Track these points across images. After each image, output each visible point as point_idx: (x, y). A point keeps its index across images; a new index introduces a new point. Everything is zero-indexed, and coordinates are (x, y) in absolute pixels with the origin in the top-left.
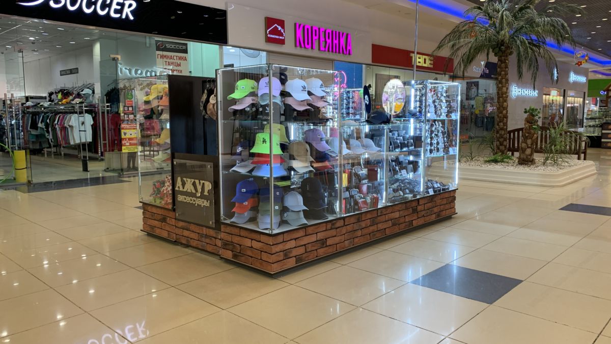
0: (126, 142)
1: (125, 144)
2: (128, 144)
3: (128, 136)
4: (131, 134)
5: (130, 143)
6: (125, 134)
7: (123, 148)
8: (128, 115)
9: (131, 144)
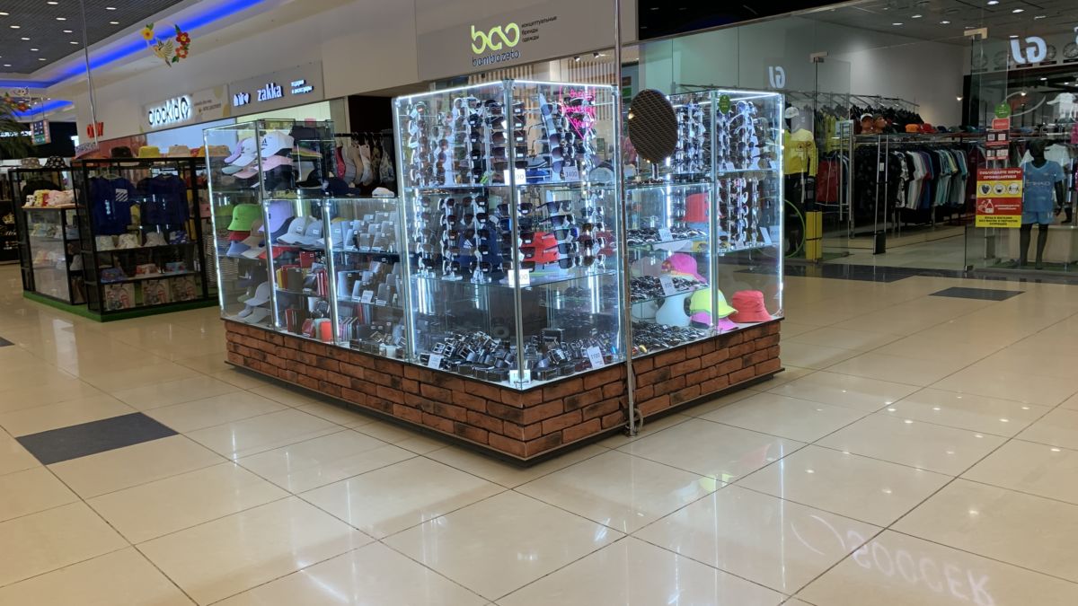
0: (986, 206)
1: (984, 209)
2: (991, 211)
3: (992, 194)
4: (999, 191)
5: (996, 209)
6: (985, 190)
7: (978, 217)
8: (996, 150)
9: (997, 212)
